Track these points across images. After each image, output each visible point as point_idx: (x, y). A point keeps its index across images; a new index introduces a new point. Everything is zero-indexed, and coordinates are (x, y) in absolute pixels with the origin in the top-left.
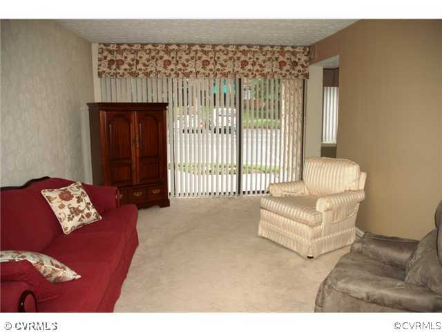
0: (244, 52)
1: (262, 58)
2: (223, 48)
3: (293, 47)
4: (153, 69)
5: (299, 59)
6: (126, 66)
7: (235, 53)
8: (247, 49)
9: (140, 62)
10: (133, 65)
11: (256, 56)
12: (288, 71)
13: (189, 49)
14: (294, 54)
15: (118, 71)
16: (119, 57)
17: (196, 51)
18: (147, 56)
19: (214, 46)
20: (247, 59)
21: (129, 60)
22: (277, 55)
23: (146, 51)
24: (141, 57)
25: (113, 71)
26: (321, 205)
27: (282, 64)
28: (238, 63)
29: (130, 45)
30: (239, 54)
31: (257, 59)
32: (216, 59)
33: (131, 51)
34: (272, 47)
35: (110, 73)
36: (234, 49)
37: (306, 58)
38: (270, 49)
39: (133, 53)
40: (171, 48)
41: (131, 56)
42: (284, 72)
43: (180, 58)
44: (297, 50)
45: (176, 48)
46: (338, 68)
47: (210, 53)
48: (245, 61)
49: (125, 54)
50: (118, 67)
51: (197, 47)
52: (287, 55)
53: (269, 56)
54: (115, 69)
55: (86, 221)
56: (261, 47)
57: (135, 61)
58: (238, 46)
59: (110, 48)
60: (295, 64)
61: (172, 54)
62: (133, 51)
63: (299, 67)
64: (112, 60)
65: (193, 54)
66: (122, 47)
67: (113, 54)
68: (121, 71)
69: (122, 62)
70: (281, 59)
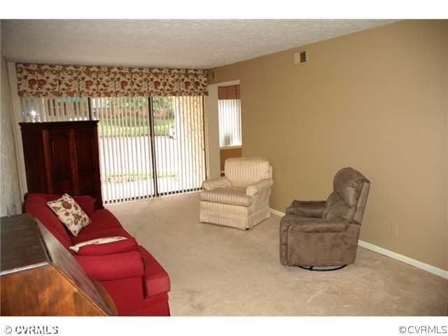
0: (156, 74)
1: (171, 79)
2: (138, 71)
3: (195, 70)
4: (77, 89)
5: (200, 80)
6: (48, 86)
7: (149, 75)
8: (158, 71)
9: (63, 82)
10: (56, 85)
11: (166, 78)
12: (192, 90)
13: (109, 71)
14: (196, 75)
15: (41, 91)
16: (40, 77)
17: (115, 73)
18: (69, 77)
19: (130, 69)
20: (159, 80)
21: (51, 80)
22: (183, 77)
23: (67, 72)
24: (63, 78)
25: (35, 91)
26: (251, 191)
27: (187, 84)
28: (152, 84)
29: (50, 66)
30: (152, 76)
31: (167, 80)
32: (133, 80)
33: (52, 72)
34: (179, 70)
35: (31, 93)
36: (147, 72)
37: (205, 79)
38: (177, 72)
39: (55, 74)
40: (91, 69)
41: (52, 77)
42: (189, 91)
43: (101, 79)
44: (198, 73)
45: (97, 70)
46: (239, 85)
47: (127, 75)
48: (158, 82)
49: (46, 75)
50: (40, 87)
51: (115, 70)
52: (190, 77)
53: (176, 77)
54: (37, 89)
55: (85, 224)
56: (170, 70)
57: (58, 82)
58: (151, 69)
59: (31, 68)
60: (197, 84)
61: (93, 76)
62: (54, 72)
63: (200, 87)
64: (34, 80)
65: (112, 76)
66: (43, 68)
67: (34, 74)
68: (44, 91)
69: (45, 83)
70: (186, 80)
